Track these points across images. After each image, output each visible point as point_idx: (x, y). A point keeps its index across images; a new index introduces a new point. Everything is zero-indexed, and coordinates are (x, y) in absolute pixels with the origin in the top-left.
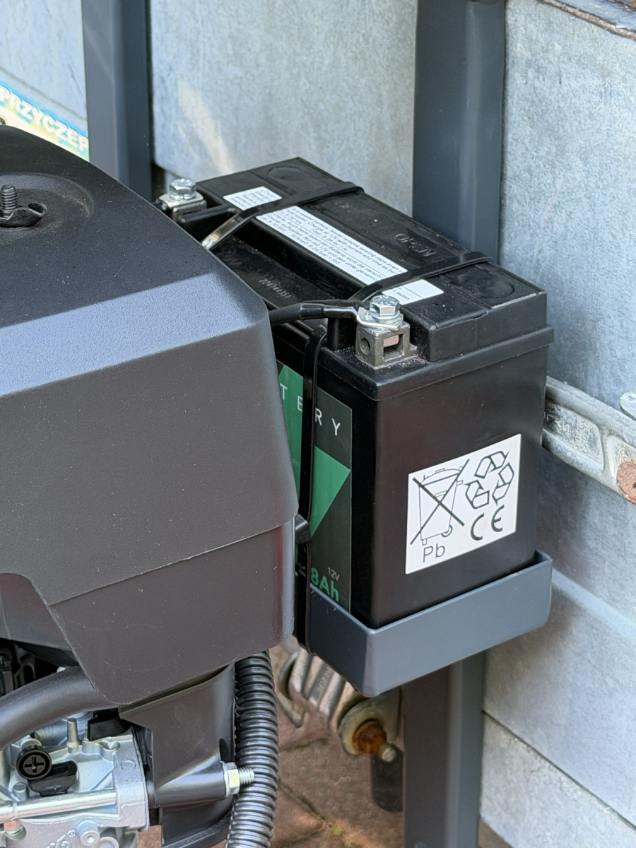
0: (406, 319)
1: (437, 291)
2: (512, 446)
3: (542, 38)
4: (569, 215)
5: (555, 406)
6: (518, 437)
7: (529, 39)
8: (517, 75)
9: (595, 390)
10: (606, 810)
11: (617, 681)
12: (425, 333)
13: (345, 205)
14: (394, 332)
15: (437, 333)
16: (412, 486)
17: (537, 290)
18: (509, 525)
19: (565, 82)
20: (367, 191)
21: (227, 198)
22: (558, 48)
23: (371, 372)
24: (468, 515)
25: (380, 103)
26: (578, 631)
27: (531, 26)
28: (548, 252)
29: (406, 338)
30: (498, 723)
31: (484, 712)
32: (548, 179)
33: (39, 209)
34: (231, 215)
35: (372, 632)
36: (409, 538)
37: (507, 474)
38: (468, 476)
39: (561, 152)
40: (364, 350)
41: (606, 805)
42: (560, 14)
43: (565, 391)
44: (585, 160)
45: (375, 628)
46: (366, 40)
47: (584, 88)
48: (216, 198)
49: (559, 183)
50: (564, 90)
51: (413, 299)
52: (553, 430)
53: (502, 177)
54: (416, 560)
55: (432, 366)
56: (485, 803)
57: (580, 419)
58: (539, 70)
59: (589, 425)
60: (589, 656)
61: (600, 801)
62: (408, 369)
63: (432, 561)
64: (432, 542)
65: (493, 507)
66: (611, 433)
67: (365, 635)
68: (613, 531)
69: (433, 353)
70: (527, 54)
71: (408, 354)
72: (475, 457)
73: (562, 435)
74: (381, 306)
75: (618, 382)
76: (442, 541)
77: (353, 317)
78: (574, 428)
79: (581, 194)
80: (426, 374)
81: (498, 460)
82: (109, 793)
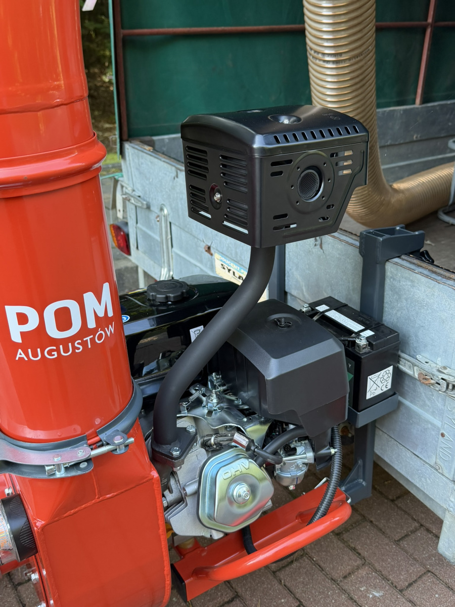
0: (368, 341)
1: (373, 333)
2: (391, 368)
3: (395, 272)
4: (402, 312)
5: (400, 358)
6: (392, 366)
7: (391, 272)
8: (388, 280)
9: (408, 353)
10: (409, 452)
11: (413, 421)
12: (372, 344)
13: (345, 309)
14: (365, 344)
15: (375, 344)
16: (369, 379)
17: (397, 332)
18: (389, 387)
19: (401, 282)
20: (349, 305)
21: (316, 308)
22: (399, 275)
23: (359, 354)
24: (380, 385)
25: (349, 282)
26: (402, 409)
27: (392, 269)
28: (395, 320)
29: (368, 345)
30: (379, 429)
31: (375, 426)
32: (396, 304)
33: (290, 323)
34: (318, 313)
35: (359, 413)
36: (367, 391)
37: (389, 375)
38: (381, 376)
39: (400, 298)
40: (357, 348)
41: (409, 450)
42: (400, 267)
43: (403, 355)
44: (406, 300)
45: (359, 412)
46: (346, 268)
47: (407, 285)
48: (314, 308)
49: (399, 305)
50: (401, 284)
51: (368, 335)
52: (399, 363)
53: (383, 302)
54: (368, 396)
55: (374, 352)
56: (375, 448)
57: (407, 362)
58: (394, 279)
59: (409, 363)
60: (405, 415)
61: (408, 449)
62: (368, 353)
63: (372, 396)
64: (372, 392)
65: (386, 382)
66: (415, 366)
67: (357, 414)
68: (412, 386)
69: (374, 349)
70: (391, 275)
71: (368, 349)
72: (382, 372)
73: (402, 365)
74: (362, 339)
75: (415, 352)
76: (374, 391)
77: (355, 341)
78: (405, 363)
79: (405, 308)
80: (373, 354)
81: (388, 372)
82: (304, 455)
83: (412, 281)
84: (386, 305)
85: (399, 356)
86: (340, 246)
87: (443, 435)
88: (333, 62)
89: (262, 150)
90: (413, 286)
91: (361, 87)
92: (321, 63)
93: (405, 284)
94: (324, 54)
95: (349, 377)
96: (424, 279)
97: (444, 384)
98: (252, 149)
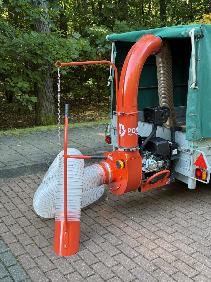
4: (178, 140)
8: (176, 135)
9: (180, 147)
11: (181, 161)
12: (173, 144)
16: (173, 151)
18: (177, 153)
23: (171, 146)
25: (169, 137)
26: (180, 159)
27: (176, 133)
28: (177, 142)
33: (159, 139)
37: (176, 151)
44: (179, 138)
45: (171, 156)
46: (168, 134)
56: (175, 170)
59: (180, 149)
61: (181, 167)
68: (181, 154)
76: (174, 153)
77: (170, 144)
80: (173, 146)
82: (162, 161)
83: (179, 134)
84: (176, 140)
85: (178, 148)
86: (167, 130)
87: (186, 162)
88: (164, 98)
89: (156, 111)
90: (180, 135)
91: (170, 102)
92: (162, 98)
93: (178, 135)
94: (162, 96)
95: (169, 151)
96: (181, 133)
97: (185, 150)
98: (155, 111)
